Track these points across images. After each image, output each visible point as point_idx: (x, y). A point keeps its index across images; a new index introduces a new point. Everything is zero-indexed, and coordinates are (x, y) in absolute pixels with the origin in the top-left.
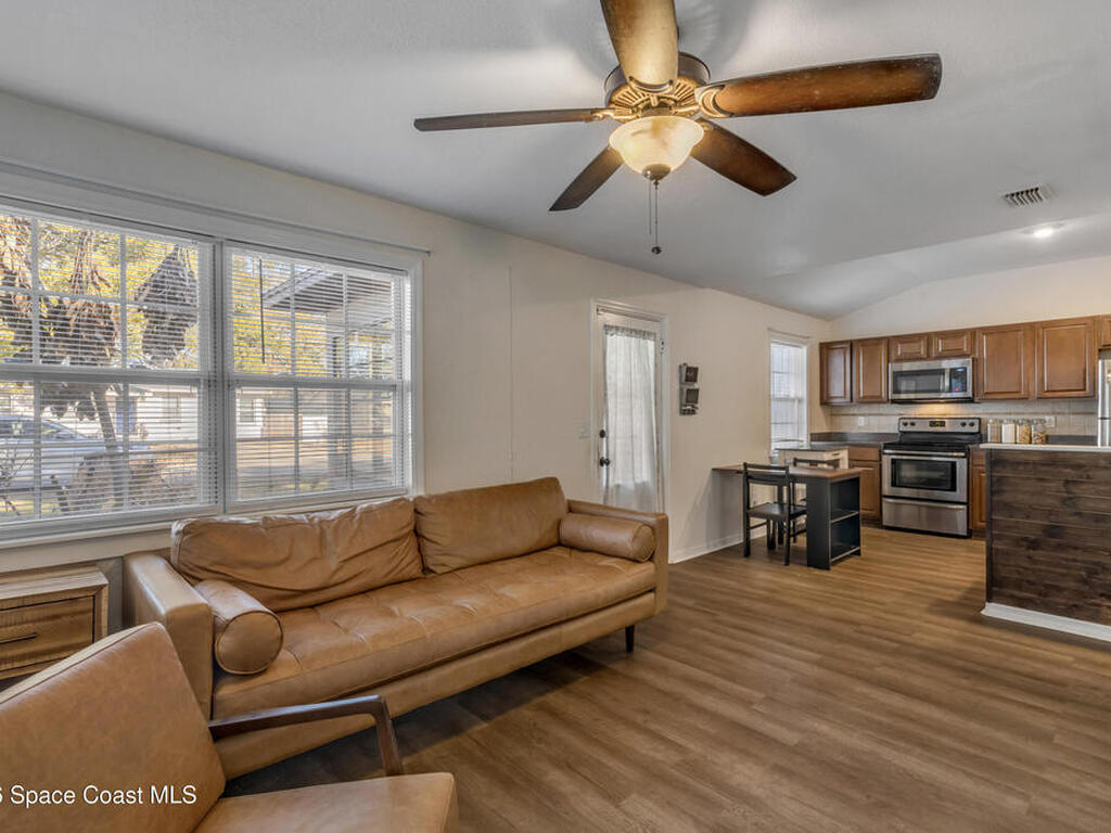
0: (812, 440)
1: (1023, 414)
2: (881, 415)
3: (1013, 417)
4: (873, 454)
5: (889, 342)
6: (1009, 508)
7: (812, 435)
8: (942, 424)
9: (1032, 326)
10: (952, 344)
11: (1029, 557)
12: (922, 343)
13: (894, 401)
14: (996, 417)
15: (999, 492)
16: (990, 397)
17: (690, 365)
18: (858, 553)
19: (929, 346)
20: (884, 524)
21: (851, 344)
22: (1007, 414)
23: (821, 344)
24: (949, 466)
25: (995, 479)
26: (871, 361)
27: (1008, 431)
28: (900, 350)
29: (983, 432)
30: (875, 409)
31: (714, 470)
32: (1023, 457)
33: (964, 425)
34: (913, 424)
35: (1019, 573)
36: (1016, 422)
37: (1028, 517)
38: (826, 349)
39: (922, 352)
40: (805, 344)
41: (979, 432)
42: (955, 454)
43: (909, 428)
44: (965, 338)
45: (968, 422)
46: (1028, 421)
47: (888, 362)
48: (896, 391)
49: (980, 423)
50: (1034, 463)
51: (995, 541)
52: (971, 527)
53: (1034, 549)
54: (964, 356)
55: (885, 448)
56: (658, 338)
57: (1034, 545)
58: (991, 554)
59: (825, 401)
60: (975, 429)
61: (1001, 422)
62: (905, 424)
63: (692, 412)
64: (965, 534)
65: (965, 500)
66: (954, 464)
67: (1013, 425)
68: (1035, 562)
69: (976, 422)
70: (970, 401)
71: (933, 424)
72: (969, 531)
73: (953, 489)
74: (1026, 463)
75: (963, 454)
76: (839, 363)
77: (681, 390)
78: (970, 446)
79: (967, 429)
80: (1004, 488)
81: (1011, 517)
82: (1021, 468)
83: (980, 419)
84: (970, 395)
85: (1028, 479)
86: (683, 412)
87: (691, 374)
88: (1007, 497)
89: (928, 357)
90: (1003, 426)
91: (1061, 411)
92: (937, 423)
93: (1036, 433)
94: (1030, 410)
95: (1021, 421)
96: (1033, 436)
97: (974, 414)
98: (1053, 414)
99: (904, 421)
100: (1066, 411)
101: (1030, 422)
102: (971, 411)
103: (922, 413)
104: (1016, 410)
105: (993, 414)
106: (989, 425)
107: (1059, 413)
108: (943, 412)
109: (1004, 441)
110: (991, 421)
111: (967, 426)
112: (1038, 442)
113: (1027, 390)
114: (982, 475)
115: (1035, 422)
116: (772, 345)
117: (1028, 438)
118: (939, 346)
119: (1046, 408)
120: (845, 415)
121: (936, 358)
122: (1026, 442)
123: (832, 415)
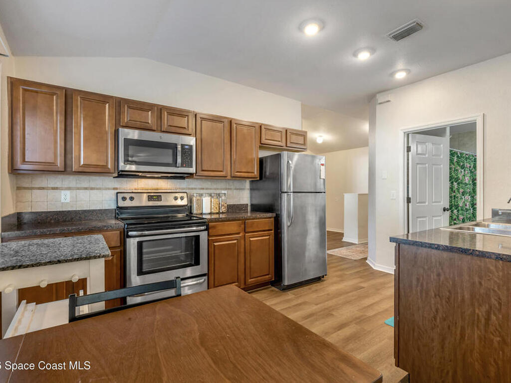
1: (211, 189)
3: (208, 191)
4: (113, 239)
8: (159, 198)
10: (177, 121)
12: (151, 113)
14: (198, 191)
16: (205, 174)
19: (158, 118)
22: (205, 189)
23: (10, 78)
27: (206, 201)
28: (127, 116)
33: (176, 199)
34: (132, 199)
36: (210, 195)
39: (151, 124)
41: (187, 205)
43: (129, 204)
45: (179, 195)
47: (117, 125)
49: (187, 196)
60: (185, 202)
61: (201, 195)
62: (124, 199)
67: (209, 198)
69: (185, 195)
71: (151, 198)
73: (197, 262)
79: (180, 202)
83: (186, 193)
84: (194, 171)
90: (204, 199)
91: (230, 187)
92: (154, 197)
93: (222, 203)
94: (215, 186)
95: (213, 195)
96: (220, 206)
97: (180, 188)
98: (226, 189)
99: (123, 195)
100: (232, 187)
101: (219, 195)
102: (178, 187)
103: (136, 187)
104: (207, 186)
105: (192, 189)
106: (194, 198)
107: (229, 189)
108: (156, 187)
109: (204, 212)
110: (195, 195)
111: (179, 199)
112: (224, 210)
113: (227, 170)
114: (215, 244)
115: (221, 195)
117: (218, 207)
118: (167, 121)
119: (223, 185)
120: (42, 188)
121: (164, 132)
122: (217, 211)
123: (19, 189)
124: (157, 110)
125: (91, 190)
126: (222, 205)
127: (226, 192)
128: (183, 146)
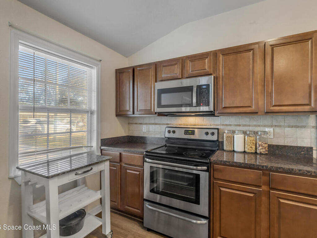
0: (102, 145)
1: (249, 126)
2: (156, 124)
3: (244, 129)
5: (157, 66)
7: (102, 140)
8: (193, 133)
10: (198, 65)
12: (178, 66)
13: (160, 114)
14: (229, 128)
16: (227, 112)
19: (183, 68)
21: (133, 69)
22: (237, 125)
23: (116, 70)
28: (164, 72)
29: (220, 140)
30: (153, 120)
33: (207, 134)
34: (174, 132)
36: (245, 133)
39: (178, 74)
41: (218, 140)
42: (200, 167)
43: (172, 135)
44: (208, 59)
45: (210, 131)
46: (254, 132)
47: (156, 81)
48: (160, 105)
49: (218, 132)
54: (208, 74)
60: (215, 138)
61: (234, 132)
62: (169, 132)
65: (207, 215)
66: (198, 176)
69: (216, 131)
70: (211, 114)
71: (187, 132)
73: (197, 201)
75: (205, 168)
79: (210, 137)
83: (218, 129)
84: (212, 109)
89: (182, 77)
90: (235, 136)
91: (278, 124)
92: (189, 132)
93: (260, 143)
94: (255, 123)
95: (248, 132)
96: (258, 145)
97: (214, 125)
99: (169, 129)
101: (256, 133)
102: (212, 123)
103: (180, 123)
105: (227, 125)
106: (225, 135)
107: (276, 126)
108: (194, 123)
109: (235, 149)
110: (226, 131)
111: (210, 135)
112: (263, 151)
113: (257, 104)
114: (223, 189)
115: (259, 133)
116: (21, 47)
117: (254, 147)
118: (190, 68)
119: (268, 120)
120: (136, 124)
121: (187, 78)
122: (253, 151)
123: (129, 123)
124: (182, 61)
125: (156, 125)
126: (259, 145)
127: (271, 130)
128: (199, 87)
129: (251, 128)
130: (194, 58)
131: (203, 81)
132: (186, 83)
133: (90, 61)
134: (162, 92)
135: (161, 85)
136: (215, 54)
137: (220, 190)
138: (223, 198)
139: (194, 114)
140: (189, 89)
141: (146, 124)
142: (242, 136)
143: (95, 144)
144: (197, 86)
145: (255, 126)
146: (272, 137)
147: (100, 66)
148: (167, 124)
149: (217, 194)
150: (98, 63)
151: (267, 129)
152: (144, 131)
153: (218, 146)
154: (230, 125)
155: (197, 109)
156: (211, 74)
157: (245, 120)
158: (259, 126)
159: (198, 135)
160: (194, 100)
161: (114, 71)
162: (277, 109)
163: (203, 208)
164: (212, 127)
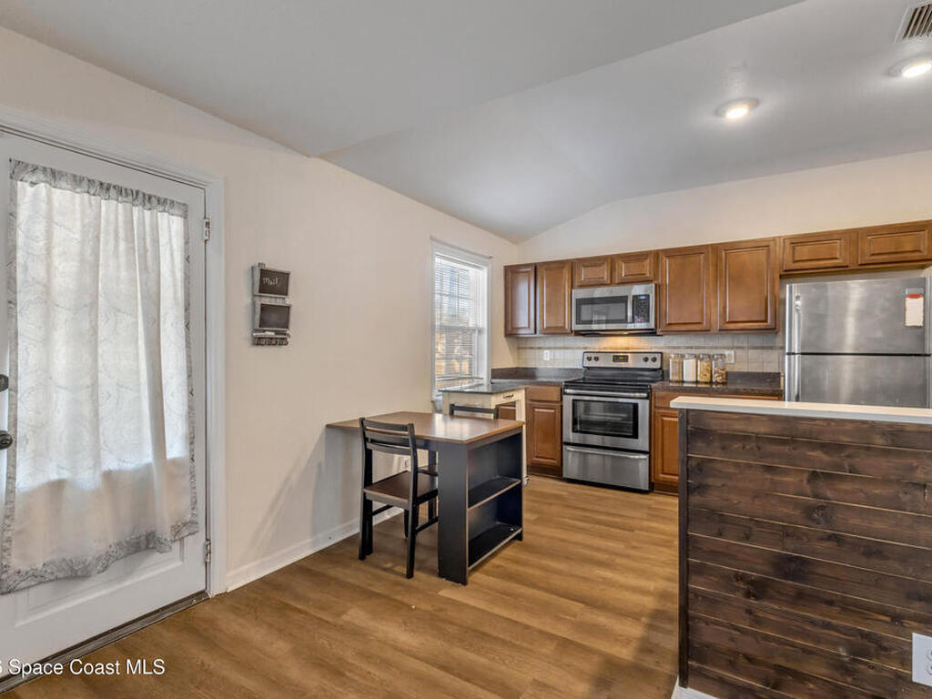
0: (493, 377)
1: (704, 348)
3: (694, 351)
4: (553, 394)
5: (573, 265)
6: (718, 519)
7: (493, 370)
8: (625, 359)
9: (715, 248)
10: (635, 268)
11: (749, 612)
12: (605, 266)
13: (578, 333)
14: (677, 351)
15: (702, 488)
16: (672, 329)
17: (268, 266)
18: (519, 537)
19: (612, 270)
20: (564, 476)
21: (536, 267)
22: (688, 348)
23: (505, 267)
24: (631, 406)
25: (693, 463)
26: (555, 287)
27: (689, 365)
28: (584, 274)
29: (665, 369)
30: (560, 341)
31: (328, 426)
32: (739, 426)
33: (646, 360)
34: (596, 359)
35: (732, 640)
36: (697, 357)
37: (747, 538)
38: (512, 273)
39: (605, 278)
40: (486, 265)
41: (661, 369)
42: (637, 395)
43: (593, 364)
44: (648, 261)
45: (652, 356)
46: (709, 356)
47: (572, 287)
48: (579, 321)
49: (662, 357)
50: (758, 438)
51: (694, 578)
52: (653, 480)
53: (757, 598)
54: (647, 281)
55: (567, 387)
56: (196, 214)
57: (757, 589)
58: (687, 598)
59: (511, 333)
60: (657, 365)
61: (683, 356)
62: (589, 359)
63: (281, 341)
64: (647, 489)
65: (647, 449)
66: (636, 406)
68: (757, 621)
69: (658, 356)
70: (651, 333)
71: (616, 359)
72: (652, 485)
73: (635, 436)
74: (745, 438)
75: (645, 395)
76: (524, 289)
77: (254, 304)
78: (653, 385)
79: (650, 365)
80: (710, 481)
81: (720, 535)
82: (737, 445)
83: (661, 353)
84: (653, 326)
85: (749, 466)
86: (258, 342)
87: (271, 282)
88: (713, 499)
89: (612, 283)
90: (685, 361)
91: (740, 345)
92: (620, 358)
93: (716, 369)
94: (711, 344)
95: (701, 356)
96: (713, 373)
97: (656, 348)
98: (732, 348)
99: (589, 355)
100: (746, 345)
101: (711, 357)
102: (654, 345)
103: (605, 346)
104: (697, 344)
105: (674, 348)
106: (671, 360)
107: (738, 348)
108: (626, 346)
109: (685, 379)
110: (673, 356)
111: (650, 361)
112: (719, 379)
113: (709, 320)
114: (665, 419)
115: (716, 357)
116: (437, 260)
117: (709, 375)
118: (623, 270)
119: (726, 341)
120: (532, 348)
121: (619, 284)
122: (707, 380)
123: (519, 348)
124: (612, 261)
126: (715, 372)
127: (733, 352)
128: (635, 297)
129: (706, 351)
130: (627, 258)
131: (638, 290)
132: (618, 291)
133: (478, 259)
134: (581, 302)
135: (580, 293)
136: (657, 255)
137: (663, 421)
138: (666, 429)
139: (626, 333)
140: (623, 299)
141: (549, 348)
142: (693, 361)
143: (484, 374)
144: (634, 296)
145: (712, 348)
146: (733, 361)
147: (490, 266)
148: (585, 348)
149: (659, 425)
150: (488, 261)
151: (727, 352)
152: (545, 359)
153: (663, 376)
154: (679, 348)
155: (630, 326)
156: (652, 281)
157: (699, 341)
158: (716, 348)
159: (631, 363)
160: (630, 314)
161: (502, 269)
162: (732, 326)
163: (642, 442)
164: (653, 350)
